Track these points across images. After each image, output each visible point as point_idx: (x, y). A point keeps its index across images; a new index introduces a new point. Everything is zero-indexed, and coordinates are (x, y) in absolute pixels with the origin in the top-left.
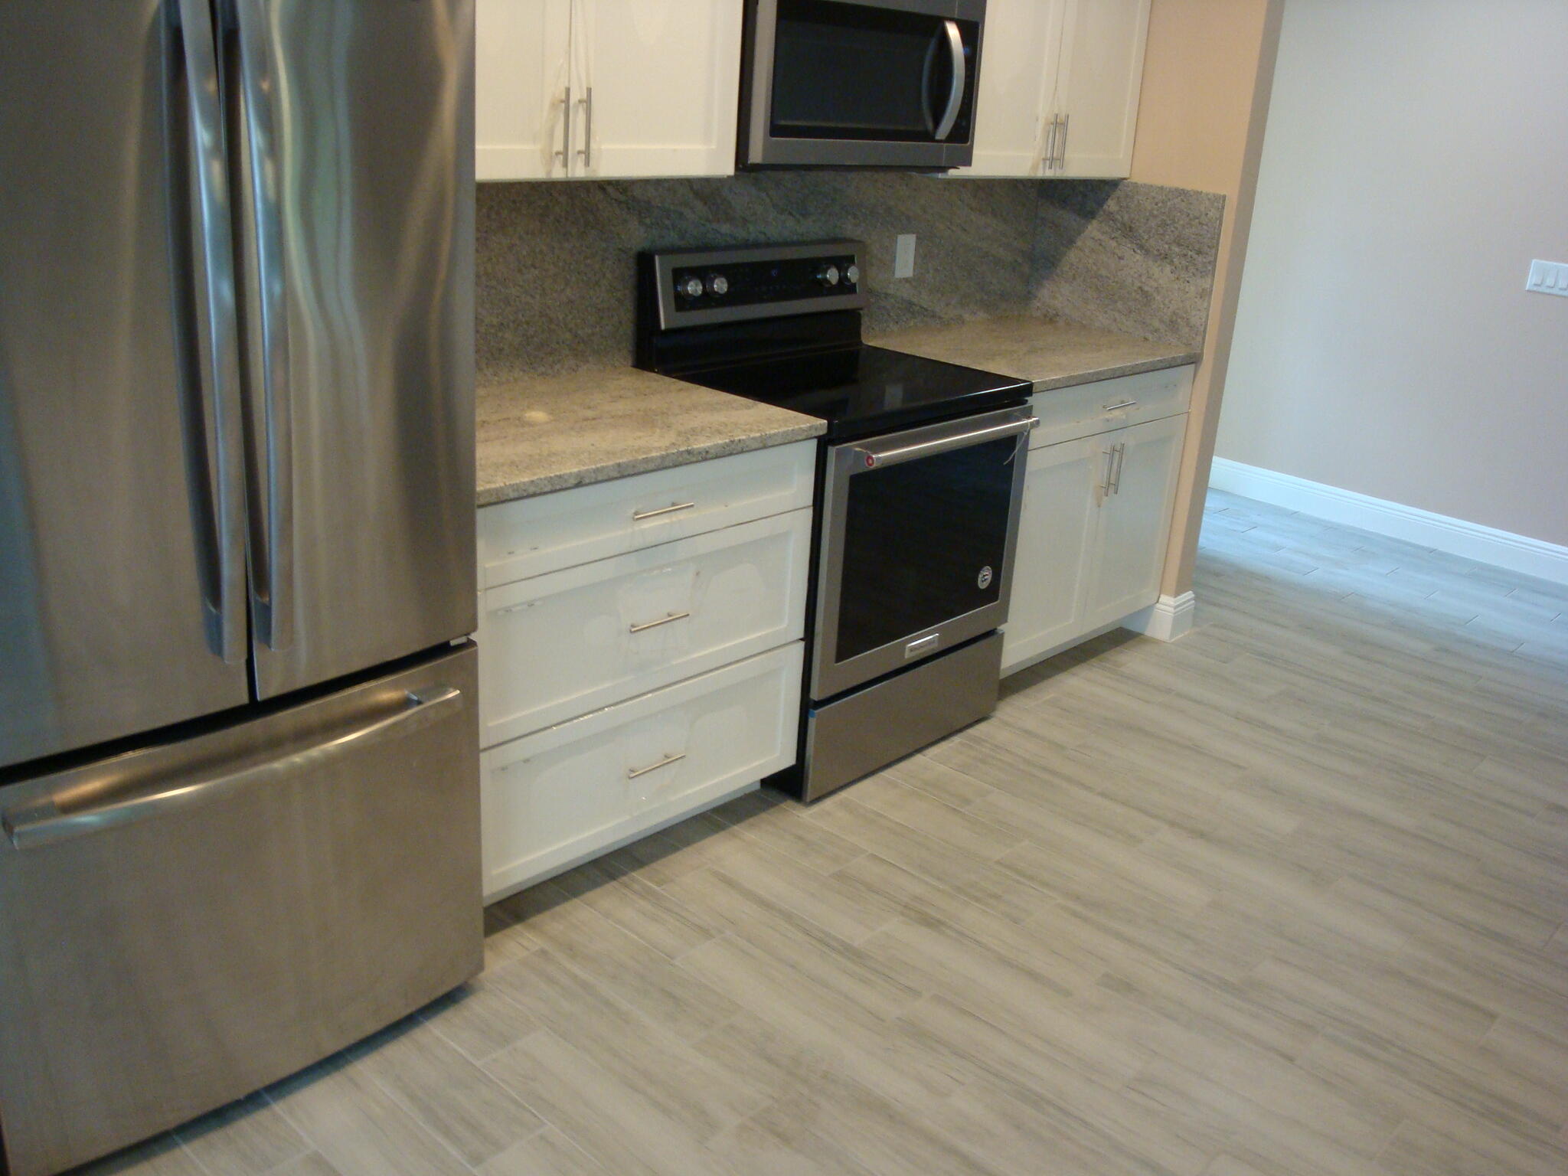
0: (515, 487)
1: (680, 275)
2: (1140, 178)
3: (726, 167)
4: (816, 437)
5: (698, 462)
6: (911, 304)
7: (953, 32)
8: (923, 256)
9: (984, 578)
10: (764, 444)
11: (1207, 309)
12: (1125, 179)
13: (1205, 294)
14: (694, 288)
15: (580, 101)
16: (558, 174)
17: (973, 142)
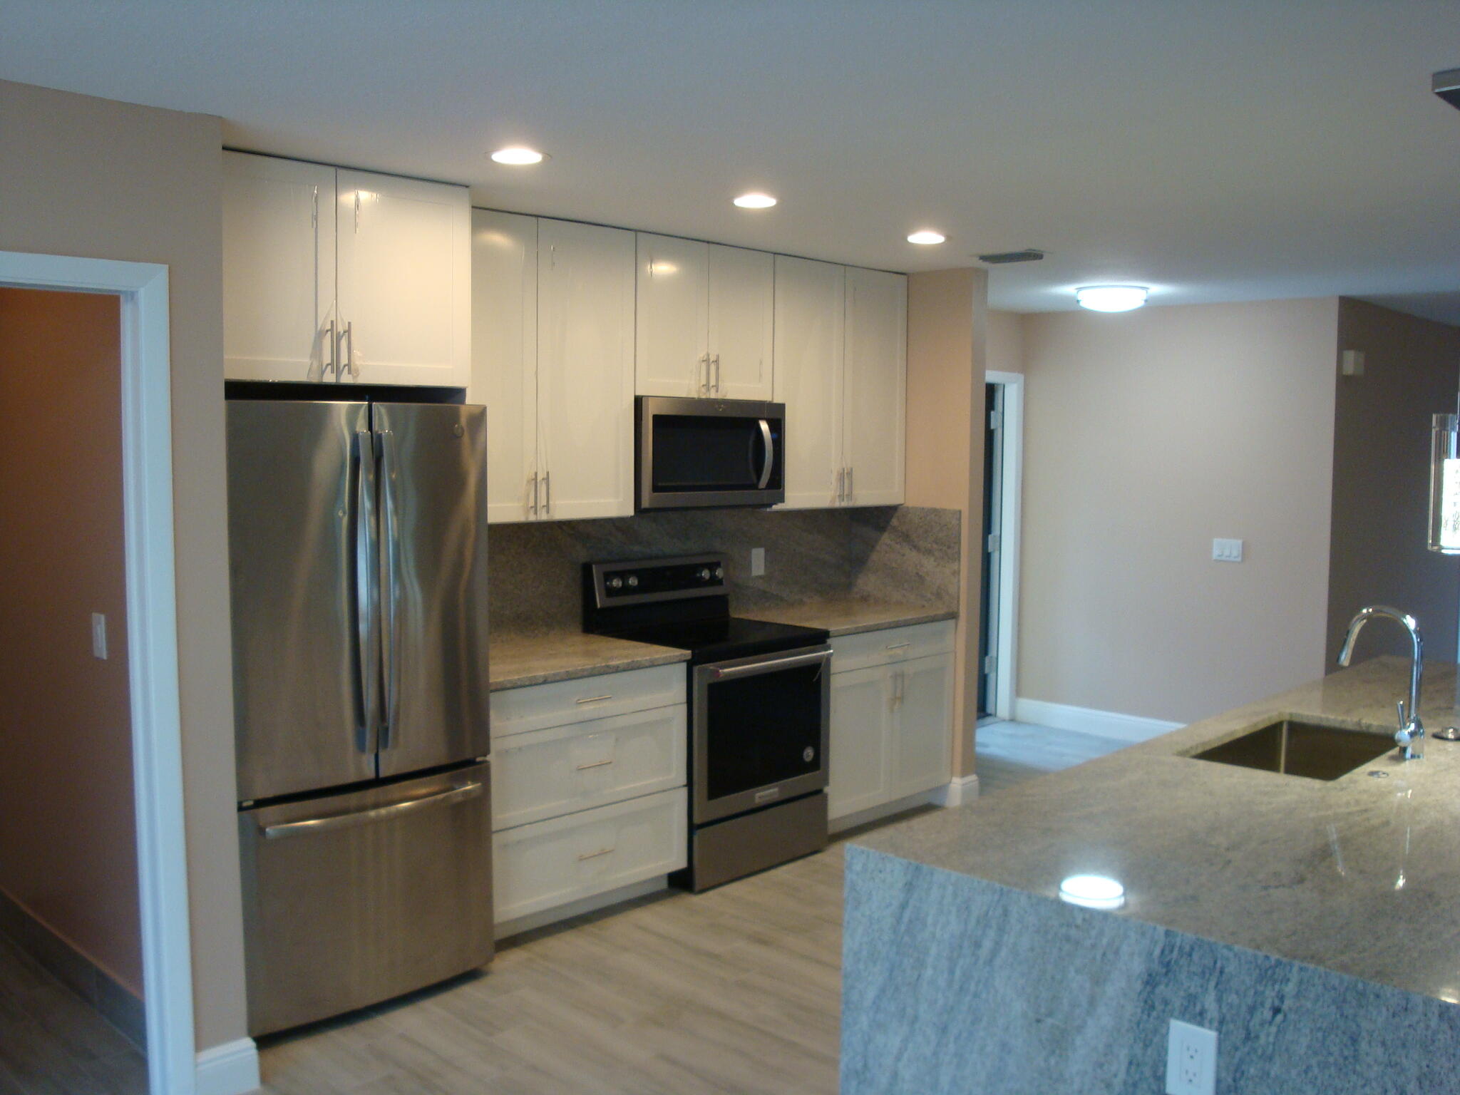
0: (510, 681)
1: (608, 576)
2: (910, 503)
3: (629, 511)
4: (684, 661)
5: (612, 673)
6: (765, 592)
7: (764, 426)
8: (770, 560)
9: (809, 754)
10: (653, 665)
11: (959, 581)
12: (902, 505)
13: (956, 573)
14: (617, 583)
15: (543, 479)
16: (532, 518)
17: (784, 489)
